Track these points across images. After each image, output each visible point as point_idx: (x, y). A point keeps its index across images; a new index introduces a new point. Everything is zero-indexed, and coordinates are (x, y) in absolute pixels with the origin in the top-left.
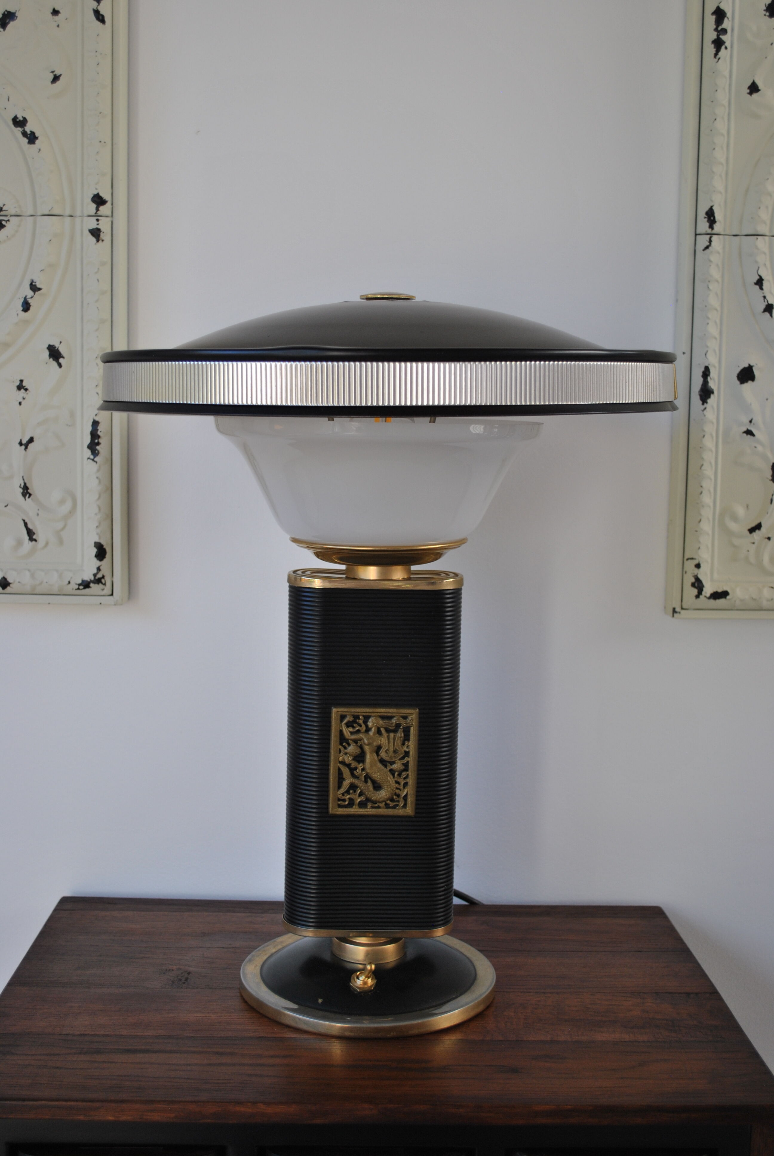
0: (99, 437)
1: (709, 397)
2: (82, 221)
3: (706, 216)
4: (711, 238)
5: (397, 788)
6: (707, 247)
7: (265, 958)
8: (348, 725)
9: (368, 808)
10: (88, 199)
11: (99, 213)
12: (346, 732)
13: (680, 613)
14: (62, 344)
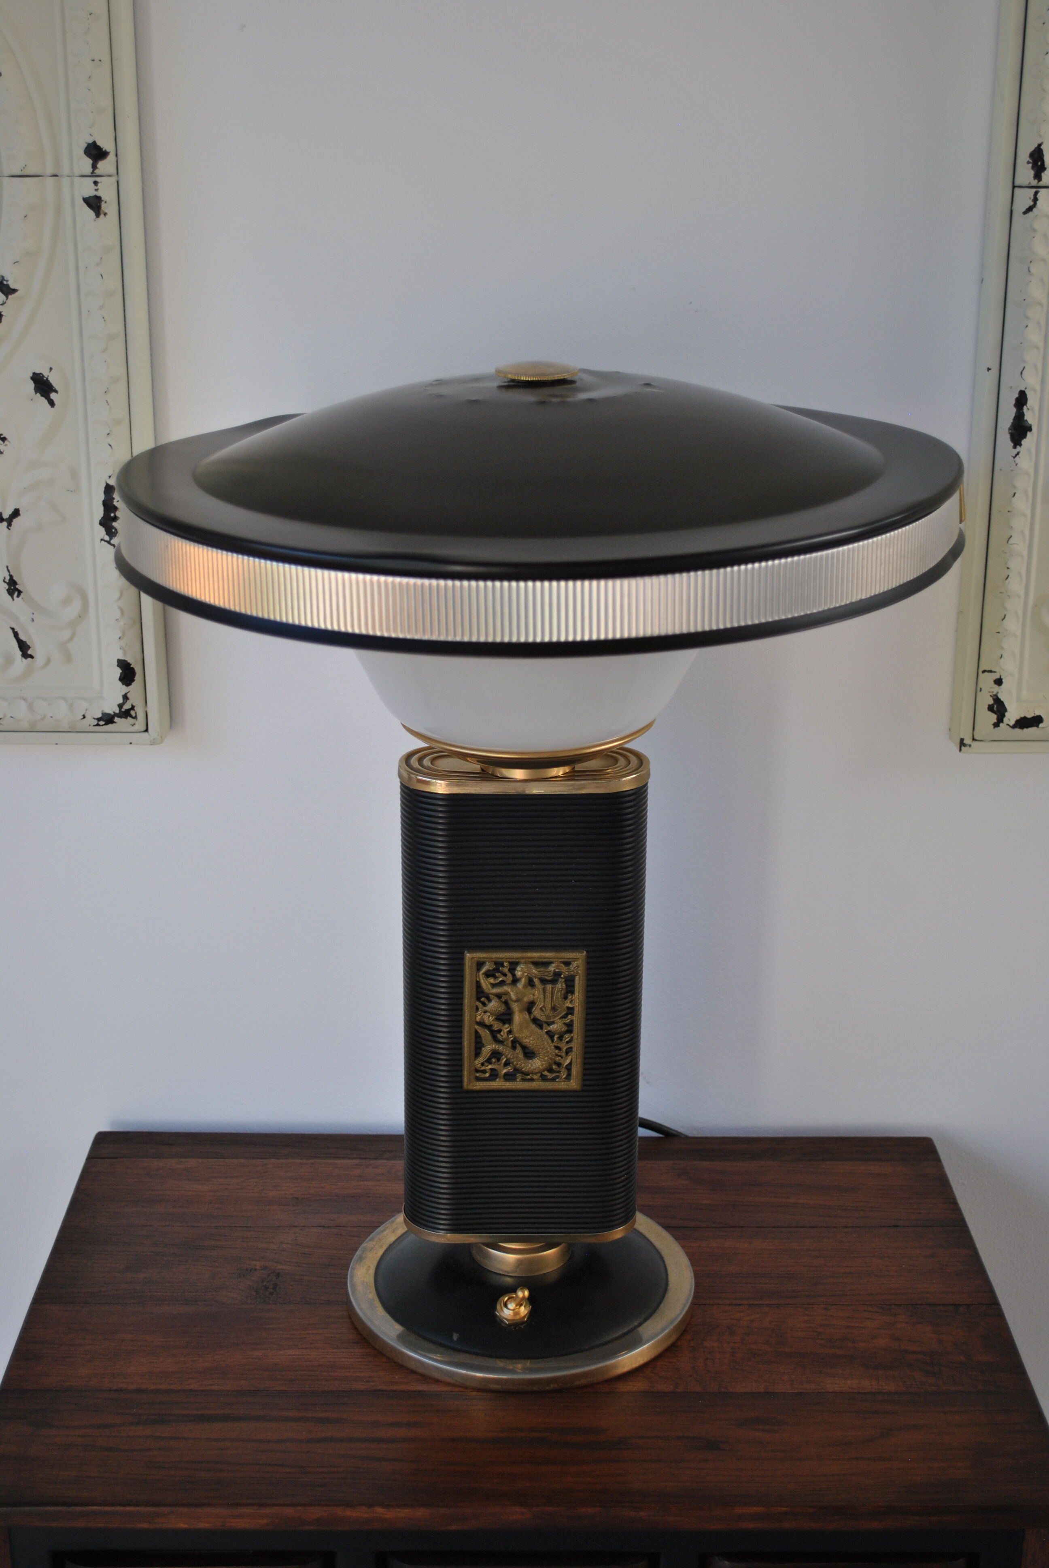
0: (116, 509)
1: (1025, 436)
2: (72, 183)
3: (1031, 161)
4: (1036, 193)
5: (557, 1055)
6: (1030, 209)
7: (380, 1252)
8: (488, 975)
9: (517, 1081)
10: (79, 151)
11: (97, 172)
12: (485, 983)
13: (970, 746)
14: (52, 371)
